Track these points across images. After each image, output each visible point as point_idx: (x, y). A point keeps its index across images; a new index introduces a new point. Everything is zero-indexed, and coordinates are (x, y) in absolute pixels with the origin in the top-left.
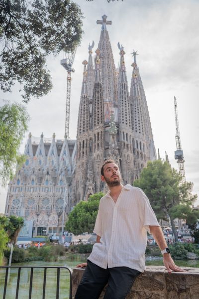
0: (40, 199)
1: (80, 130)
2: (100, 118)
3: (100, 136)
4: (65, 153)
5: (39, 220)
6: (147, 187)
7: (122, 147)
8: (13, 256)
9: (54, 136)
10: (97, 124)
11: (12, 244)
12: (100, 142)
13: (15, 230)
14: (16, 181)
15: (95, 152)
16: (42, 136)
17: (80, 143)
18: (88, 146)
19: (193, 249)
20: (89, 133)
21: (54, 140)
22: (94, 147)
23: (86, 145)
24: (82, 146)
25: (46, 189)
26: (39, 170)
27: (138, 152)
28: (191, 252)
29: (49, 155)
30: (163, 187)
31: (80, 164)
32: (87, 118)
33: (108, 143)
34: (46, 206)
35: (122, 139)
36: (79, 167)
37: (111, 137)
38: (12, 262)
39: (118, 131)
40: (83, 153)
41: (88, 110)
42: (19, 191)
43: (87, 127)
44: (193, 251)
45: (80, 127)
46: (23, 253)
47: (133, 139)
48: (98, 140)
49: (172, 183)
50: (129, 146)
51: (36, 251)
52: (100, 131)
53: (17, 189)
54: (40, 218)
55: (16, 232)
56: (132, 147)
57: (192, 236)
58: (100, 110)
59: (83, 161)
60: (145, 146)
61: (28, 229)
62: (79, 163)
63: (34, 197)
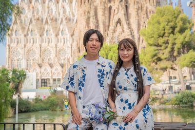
0: (41, 50)
5: (42, 72)
6: (155, 36)
8: (19, 107)
11: (17, 96)
14: (14, 33)
25: (47, 40)
26: (38, 19)
30: (171, 35)
31: (82, 12)
34: (49, 58)
36: (81, 15)
38: (19, 112)
42: (18, 42)
46: (29, 104)
49: (182, 31)
51: (42, 102)
53: (16, 40)
55: (21, 85)
59: (85, 8)
63: (35, 49)
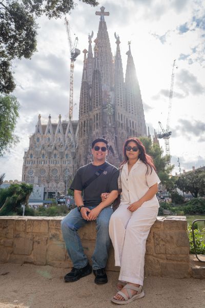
0: (49, 170)
1: (82, 111)
2: (98, 101)
3: (98, 117)
4: (70, 132)
7: (118, 126)
9: (60, 117)
10: (96, 106)
11: (24, 205)
12: (98, 121)
13: (26, 195)
14: (29, 156)
15: (94, 130)
16: (50, 117)
17: (82, 123)
18: (88, 125)
19: (168, 207)
20: (89, 114)
21: (60, 120)
22: (93, 127)
23: (87, 124)
24: (83, 125)
25: (55, 162)
26: (48, 146)
27: (131, 130)
28: (166, 209)
29: (56, 133)
32: (87, 101)
33: (105, 123)
34: (55, 175)
35: (118, 120)
36: (81, 144)
37: (108, 118)
39: (114, 112)
40: (84, 131)
41: (88, 94)
43: (87, 109)
44: (168, 208)
45: (82, 109)
47: (127, 119)
48: (97, 119)
50: (123, 125)
51: (45, 210)
52: (98, 112)
53: (31, 162)
54: (50, 185)
56: (126, 125)
57: (170, 197)
58: (98, 94)
59: (85, 138)
60: (137, 124)
61: (40, 194)
62: (81, 140)
63: (45, 168)
